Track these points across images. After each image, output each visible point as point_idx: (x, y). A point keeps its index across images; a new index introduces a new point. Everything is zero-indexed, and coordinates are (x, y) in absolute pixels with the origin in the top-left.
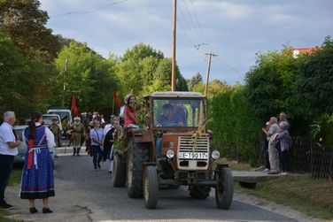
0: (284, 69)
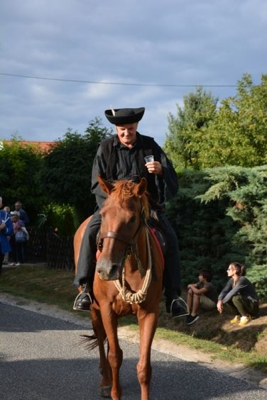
0: (15, 158)
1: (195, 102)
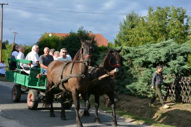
1: (131, 18)
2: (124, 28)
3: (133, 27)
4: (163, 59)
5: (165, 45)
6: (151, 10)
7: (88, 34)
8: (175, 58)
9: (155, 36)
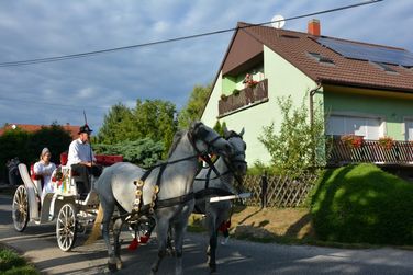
1: (117, 109)
2: (110, 121)
3: (119, 120)
4: (138, 157)
5: (142, 143)
6: (139, 102)
7: (62, 128)
8: (150, 156)
9: (143, 132)
